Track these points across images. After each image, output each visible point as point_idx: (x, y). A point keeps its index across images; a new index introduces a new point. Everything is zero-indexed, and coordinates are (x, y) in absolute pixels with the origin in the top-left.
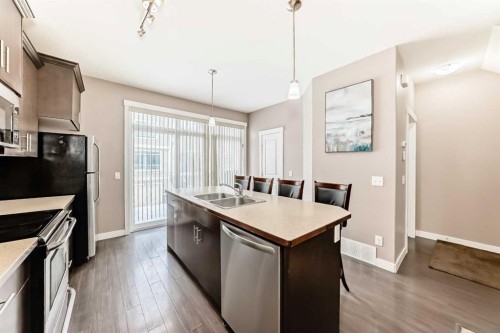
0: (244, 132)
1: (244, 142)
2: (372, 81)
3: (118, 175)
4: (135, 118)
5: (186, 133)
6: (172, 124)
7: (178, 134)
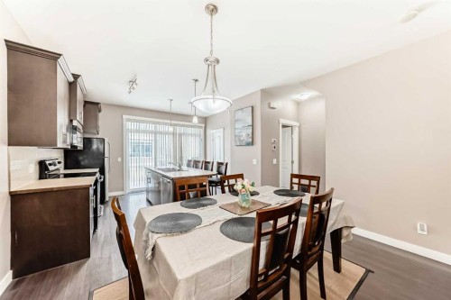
0: (202, 130)
1: (202, 137)
2: (252, 107)
3: (119, 159)
4: (129, 125)
5: (161, 133)
6: (152, 127)
7: (156, 133)
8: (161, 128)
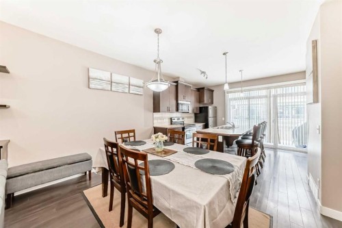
3: (223, 119)
8: (254, 93)
